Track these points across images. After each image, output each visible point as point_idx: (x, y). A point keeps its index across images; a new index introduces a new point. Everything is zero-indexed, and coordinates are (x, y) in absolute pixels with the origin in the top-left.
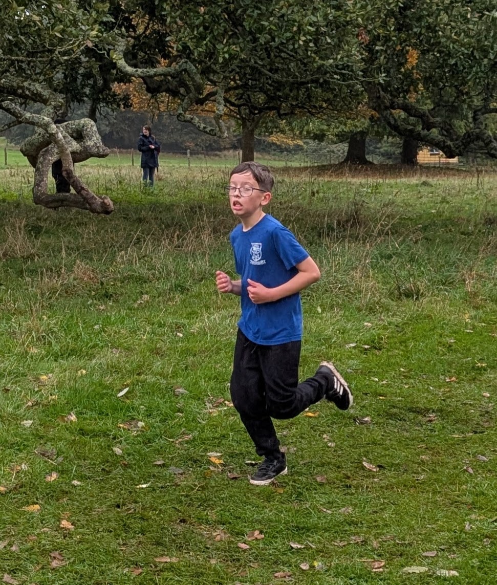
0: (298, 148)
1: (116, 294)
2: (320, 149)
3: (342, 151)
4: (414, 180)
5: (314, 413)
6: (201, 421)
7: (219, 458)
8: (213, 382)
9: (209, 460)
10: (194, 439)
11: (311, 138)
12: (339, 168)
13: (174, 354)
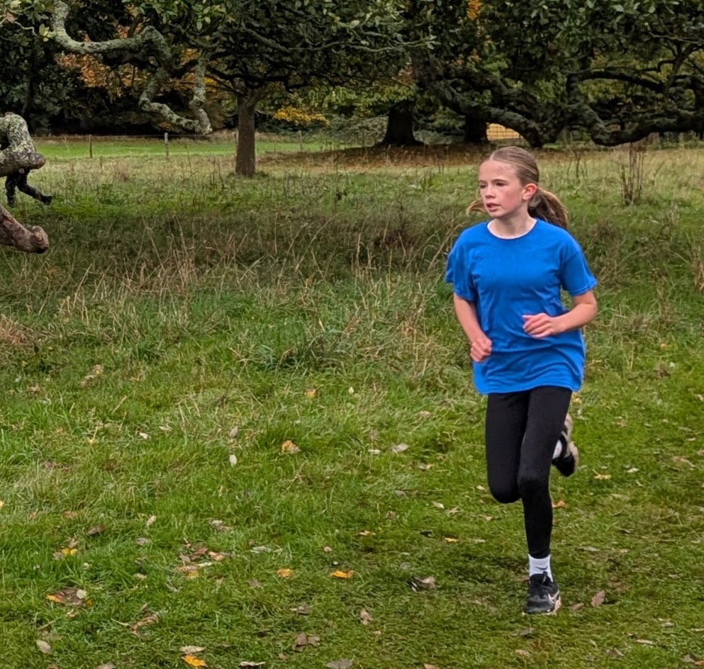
0: (318, 125)
1: (56, 365)
2: (349, 125)
3: (379, 127)
5: (347, 572)
6: (172, 588)
7: (199, 656)
8: (190, 518)
9: (183, 661)
10: (161, 623)
11: (335, 112)
12: (376, 154)
13: (135, 468)
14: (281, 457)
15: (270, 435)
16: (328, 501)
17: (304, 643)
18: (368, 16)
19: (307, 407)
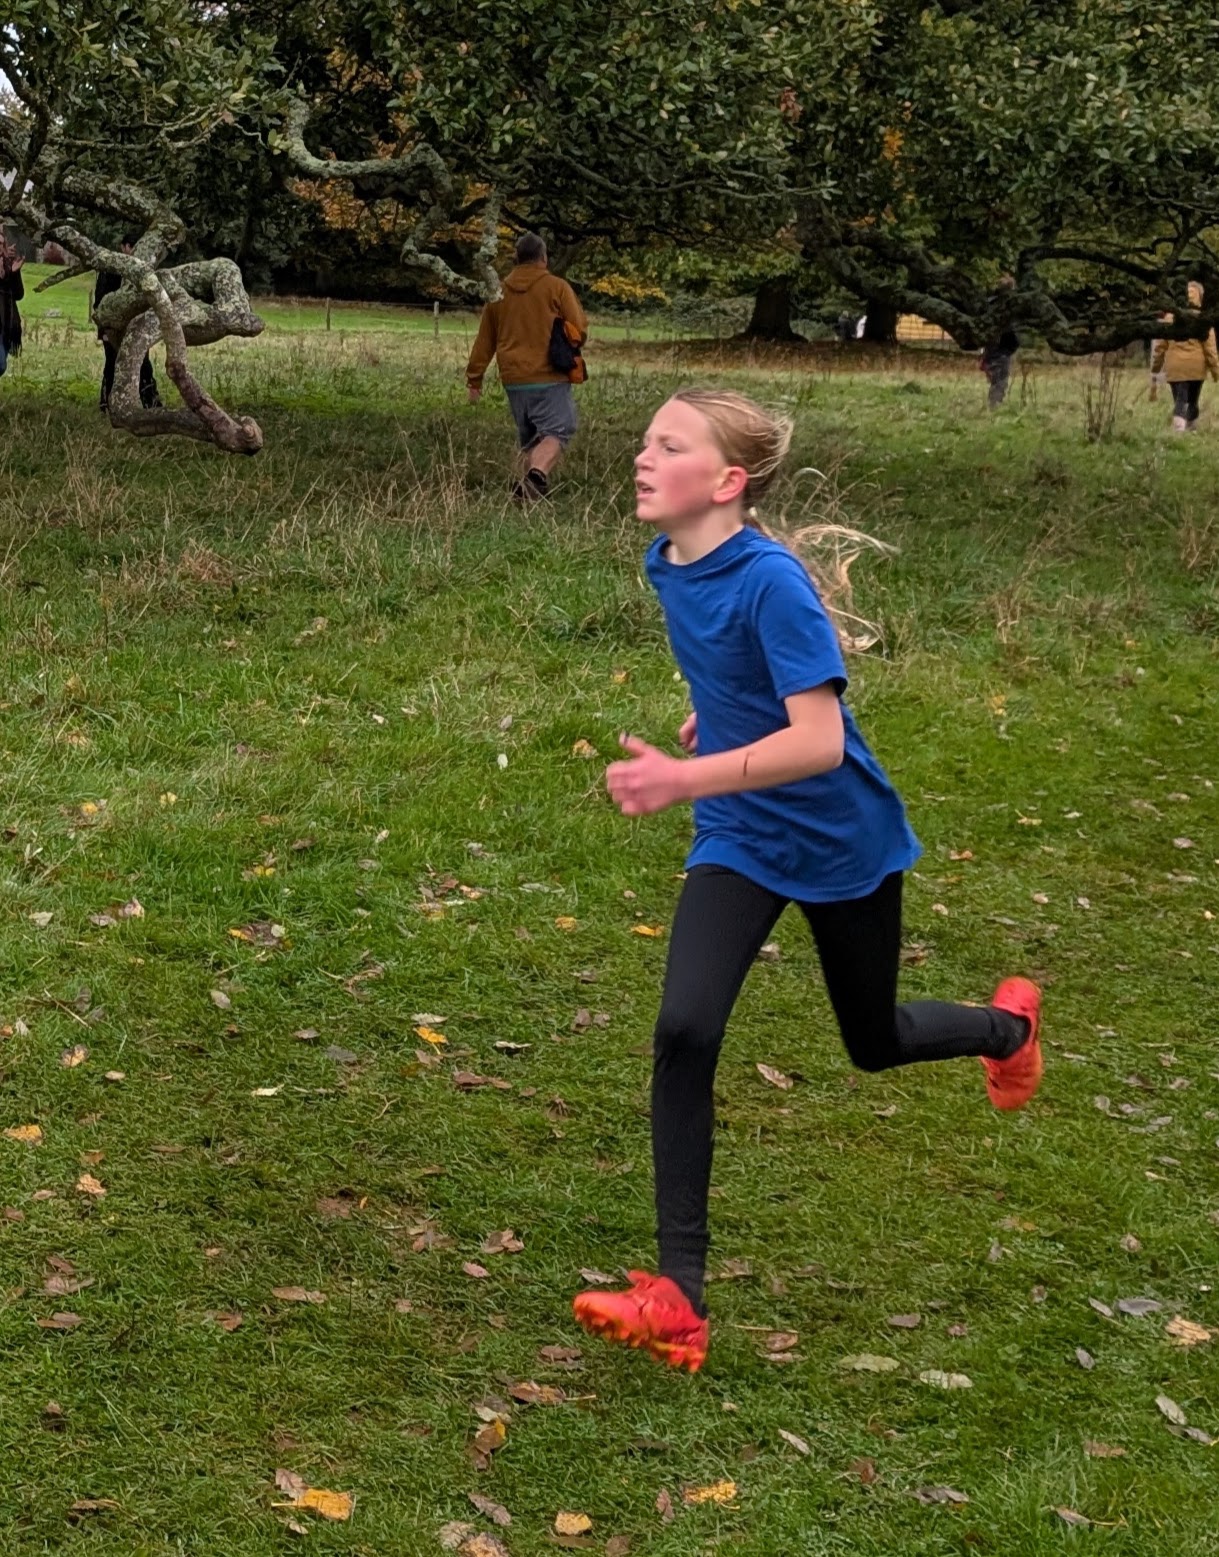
0: (653, 304)
1: (261, 613)
2: (698, 307)
3: (742, 311)
4: (888, 378)
5: (654, 928)
6: (405, 932)
7: (437, 1028)
8: (438, 836)
9: (415, 1034)
10: (387, 979)
11: (680, 286)
12: (734, 348)
13: (363, 763)
14: (571, 761)
15: (558, 730)
16: (634, 828)
17: (587, 1022)
18: (740, 145)
19: (613, 695)
